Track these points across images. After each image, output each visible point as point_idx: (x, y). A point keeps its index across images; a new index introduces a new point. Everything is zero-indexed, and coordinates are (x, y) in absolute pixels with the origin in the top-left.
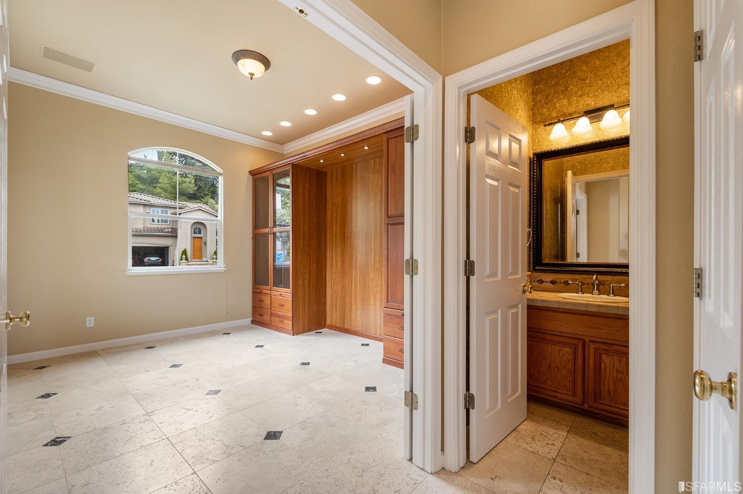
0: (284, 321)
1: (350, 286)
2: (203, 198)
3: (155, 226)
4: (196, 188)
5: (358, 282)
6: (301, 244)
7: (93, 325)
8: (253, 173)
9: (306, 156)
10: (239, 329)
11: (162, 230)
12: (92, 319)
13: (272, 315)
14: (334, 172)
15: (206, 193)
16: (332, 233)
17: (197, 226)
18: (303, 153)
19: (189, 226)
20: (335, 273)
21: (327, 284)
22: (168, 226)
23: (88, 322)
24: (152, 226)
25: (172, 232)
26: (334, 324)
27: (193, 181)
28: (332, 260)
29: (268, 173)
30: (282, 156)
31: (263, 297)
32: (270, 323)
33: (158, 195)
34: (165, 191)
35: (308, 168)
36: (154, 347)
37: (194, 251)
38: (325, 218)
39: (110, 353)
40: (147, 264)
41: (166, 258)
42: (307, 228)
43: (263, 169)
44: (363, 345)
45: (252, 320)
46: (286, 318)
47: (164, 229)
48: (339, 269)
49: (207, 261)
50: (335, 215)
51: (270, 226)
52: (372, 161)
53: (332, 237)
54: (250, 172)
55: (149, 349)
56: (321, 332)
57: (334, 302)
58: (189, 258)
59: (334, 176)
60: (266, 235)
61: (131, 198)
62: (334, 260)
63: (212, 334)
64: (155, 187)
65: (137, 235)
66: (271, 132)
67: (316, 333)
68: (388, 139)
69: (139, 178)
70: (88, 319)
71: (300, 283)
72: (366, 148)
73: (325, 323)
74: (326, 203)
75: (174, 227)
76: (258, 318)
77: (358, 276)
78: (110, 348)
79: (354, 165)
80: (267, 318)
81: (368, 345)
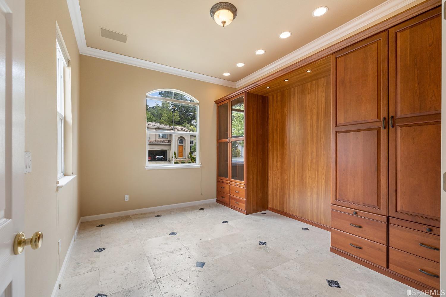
0: (240, 203)
1: (288, 180)
2: (183, 123)
3: (161, 139)
4: (180, 118)
5: (296, 178)
6: (252, 149)
7: (128, 200)
8: (217, 102)
9: (257, 84)
10: (209, 206)
11: (163, 141)
12: (128, 196)
13: (230, 198)
14: (275, 96)
15: (185, 121)
16: (273, 141)
17: (181, 139)
18: (255, 83)
19: (177, 139)
20: (275, 170)
21: (269, 178)
22: (167, 139)
23: (125, 198)
24: (159, 139)
25: (168, 142)
26: (275, 208)
27: (178, 115)
28: (273, 160)
29: (228, 101)
30: (235, 90)
31: (224, 185)
32: (229, 203)
33: (162, 123)
34: (165, 121)
35: (256, 94)
36: (160, 216)
37: (179, 153)
38: (268, 130)
39: (137, 218)
40: (157, 160)
41: (166, 156)
42: (255, 139)
43: (224, 98)
44: (303, 229)
45: (216, 200)
46: (241, 201)
47: (165, 141)
48: (279, 167)
49: (186, 158)
50: (275, 127)
51: (229, 137)
52: (309, 84)
53: (273, 144)
54: (215, 102)
55: (158, 218)
56: (265, 214)
57: (275, 191)
58: (177, 156)
59: (275, 99)
60: (227, 143)
61: (150, 125)
62: (275, 160)
63: (193, 208)
64: (161, 119)
65: (151, 144)
66: (229, 73)
67: (262, 213)
68: (336, 59)
69: (153, 114)
70: (126, 196)
71: (251, 177)
72: (309, 71)
73: (268, 206)
74: (268, 119)
75: (170, 140)
76: (221, 199)
77: (296, 174)
78: (137, 214)
79: (292, 89)
80: (227, 200)
81: (307, 229)
